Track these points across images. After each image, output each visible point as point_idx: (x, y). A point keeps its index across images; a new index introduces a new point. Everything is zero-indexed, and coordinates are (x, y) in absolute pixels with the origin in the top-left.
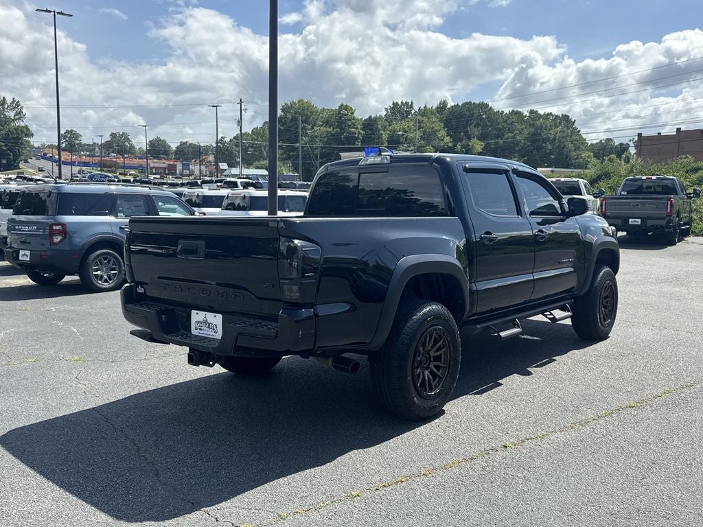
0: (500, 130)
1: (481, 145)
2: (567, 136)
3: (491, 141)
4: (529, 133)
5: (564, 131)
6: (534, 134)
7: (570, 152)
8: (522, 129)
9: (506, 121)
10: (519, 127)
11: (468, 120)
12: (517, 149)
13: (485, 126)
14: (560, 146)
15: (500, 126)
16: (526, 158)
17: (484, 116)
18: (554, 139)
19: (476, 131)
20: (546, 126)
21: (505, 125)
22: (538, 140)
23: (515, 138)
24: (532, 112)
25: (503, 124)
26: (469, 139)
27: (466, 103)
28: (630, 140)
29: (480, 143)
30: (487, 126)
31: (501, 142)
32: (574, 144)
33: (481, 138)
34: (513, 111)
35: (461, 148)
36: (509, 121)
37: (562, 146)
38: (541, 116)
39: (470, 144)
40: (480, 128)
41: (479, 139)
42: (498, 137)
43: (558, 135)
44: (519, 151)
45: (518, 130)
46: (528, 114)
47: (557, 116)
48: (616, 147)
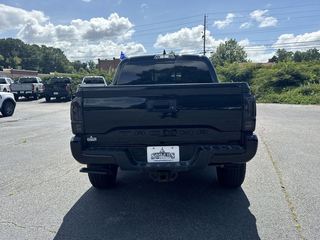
0: (29, 53)
1: (20, 60)
2: (61, 58)
3: (25, 58)
4: (43, 56)
5: (59, 56)
6: (46, 56)
7: (63, 66)
8: (40, 54)
9: (31, 49)
10: (38, 52)
11: (11, 47)
12: (38, 63)
13: (20, 51)
14: (58, 63)
15: (29, 52)
16: (43, 68)
17: (19, 46)
18: (55, 60)
19: (16, 53)
20: (51, 53)
21: (31, 51)
22: (48, 59)
23: (37, 58)
24: (43, 46)
25: (30, 50)
26: (13, 57)
27: (9, 39)
28: (87, 62)
29: (19, 59)
30: (22, 51)
31: (30, 59)
32: (65, 62)
33: (20, 56)
34: (34, 45)
35: (9, 61)
36: (33, 49)
37: (59, 63)
38: (47, 48)
39: (14, 59)
40: (18, 52)
41: (18, 57)
42: (28, 57)
43: (57, 58)
44: (39, 64)
45: (38, 54)
46: (41, 47)
47: (55, 49)
48: (82, 65)
